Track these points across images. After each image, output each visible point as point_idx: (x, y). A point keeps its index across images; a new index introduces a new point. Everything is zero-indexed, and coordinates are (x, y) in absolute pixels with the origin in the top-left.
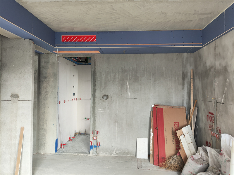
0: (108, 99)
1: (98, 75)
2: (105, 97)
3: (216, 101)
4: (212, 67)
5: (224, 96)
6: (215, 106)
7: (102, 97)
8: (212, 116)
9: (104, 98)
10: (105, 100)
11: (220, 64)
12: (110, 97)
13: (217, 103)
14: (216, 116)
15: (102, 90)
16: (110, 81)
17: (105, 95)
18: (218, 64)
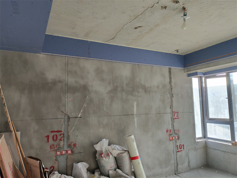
3: (68, 116)
4: (60, 81)
5: (82, 111)
6: (66, 122)
8: (58, 134)
11: (76, 82)
13: (69, 118)
14: (68, 132)
18: (71, 80)
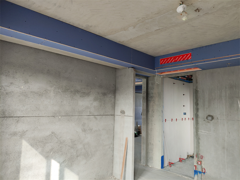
0: (213, 120)
1: (200, 93)
2: (210, 118)
7: (206, 117)
9: (208, 119)
10: (209, 121)
12: (215, 118)
15: (205, 109)
16: (215, 99)
17: (209, 116)
